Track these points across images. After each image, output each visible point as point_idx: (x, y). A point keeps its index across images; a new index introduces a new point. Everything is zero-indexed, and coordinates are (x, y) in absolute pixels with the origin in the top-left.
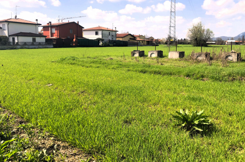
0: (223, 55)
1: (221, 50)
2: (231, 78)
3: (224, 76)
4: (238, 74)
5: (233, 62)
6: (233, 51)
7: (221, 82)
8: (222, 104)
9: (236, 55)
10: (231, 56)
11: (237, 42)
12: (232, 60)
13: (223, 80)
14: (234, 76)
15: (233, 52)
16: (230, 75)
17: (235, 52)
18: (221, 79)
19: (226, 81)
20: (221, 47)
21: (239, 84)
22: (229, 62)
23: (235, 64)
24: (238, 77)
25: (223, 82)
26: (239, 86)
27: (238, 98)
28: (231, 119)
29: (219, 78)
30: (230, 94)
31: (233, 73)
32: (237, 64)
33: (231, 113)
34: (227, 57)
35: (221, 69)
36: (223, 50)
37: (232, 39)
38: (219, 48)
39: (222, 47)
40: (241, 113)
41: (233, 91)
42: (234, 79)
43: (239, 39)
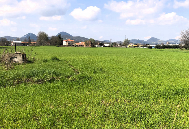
0: (7, 57)
1: (5, 51)
2: (16, 81)
3: (8, 80)
4: (23, 76)
5: (19, 64)
6: (18, 52)
7: (5, 87)
8: (6, 111)
9: (22, 56)
10: (16, 58)
11: (23, 42)
12: (17, 62)
13: (7, 84)
14: (19, 78)
15: (18, 54)
16: (14, 78)
17: (19, 53)
18: (4, 84)
19: (10, 85)
20: (3, 48)
21: (25, 86)
22: (15, 64)
23: (20, 66)
24: (24, 79)
25: (7, 87)
26: (25, 88)
27: (24, 101)
28: (15, 125)
29: (3, 83)
30: (15, 99)
31: (18, 76)
32: (22, 65)
33: (16, 119)
34: (12, 59)
35: (4, 73)
36: (6, 51)
37: (18, 39)
38: (2, 49)
39: (5, 48)
40: (26, 116)
41: (18, 94)
42: (20, 82)
43: (25, 40)
